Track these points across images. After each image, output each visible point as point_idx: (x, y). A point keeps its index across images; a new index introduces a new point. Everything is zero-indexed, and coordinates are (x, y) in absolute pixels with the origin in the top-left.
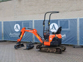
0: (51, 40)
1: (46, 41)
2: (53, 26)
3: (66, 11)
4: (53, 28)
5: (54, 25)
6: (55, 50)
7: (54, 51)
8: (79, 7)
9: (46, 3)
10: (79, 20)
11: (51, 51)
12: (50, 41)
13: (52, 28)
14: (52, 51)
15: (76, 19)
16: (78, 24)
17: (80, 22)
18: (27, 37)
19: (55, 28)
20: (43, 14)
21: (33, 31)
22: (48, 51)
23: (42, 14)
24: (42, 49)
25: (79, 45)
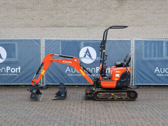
0: (117, 77)
1: (105, 79)
2: (86, 53)
3: (97, 26)
4: (87, 56)
5: (88, 51)
6: (124, 95)
7: (123, 97)
8: (120, 21)
9: (56, 6)
10: (134, 43)
11: (117, 97)
12: (117, 79)
13: (85, 55)
14: (119, 97)
15: (129, 42)
16: (131, 49)
17: (136, 46)
18: (25, 74)
19: (90, 56)
20: (49, 27)
21: (71, 61)
22: (111, 97)
23: (47, 27)
24: (98, 96)
25: (133, 84)
